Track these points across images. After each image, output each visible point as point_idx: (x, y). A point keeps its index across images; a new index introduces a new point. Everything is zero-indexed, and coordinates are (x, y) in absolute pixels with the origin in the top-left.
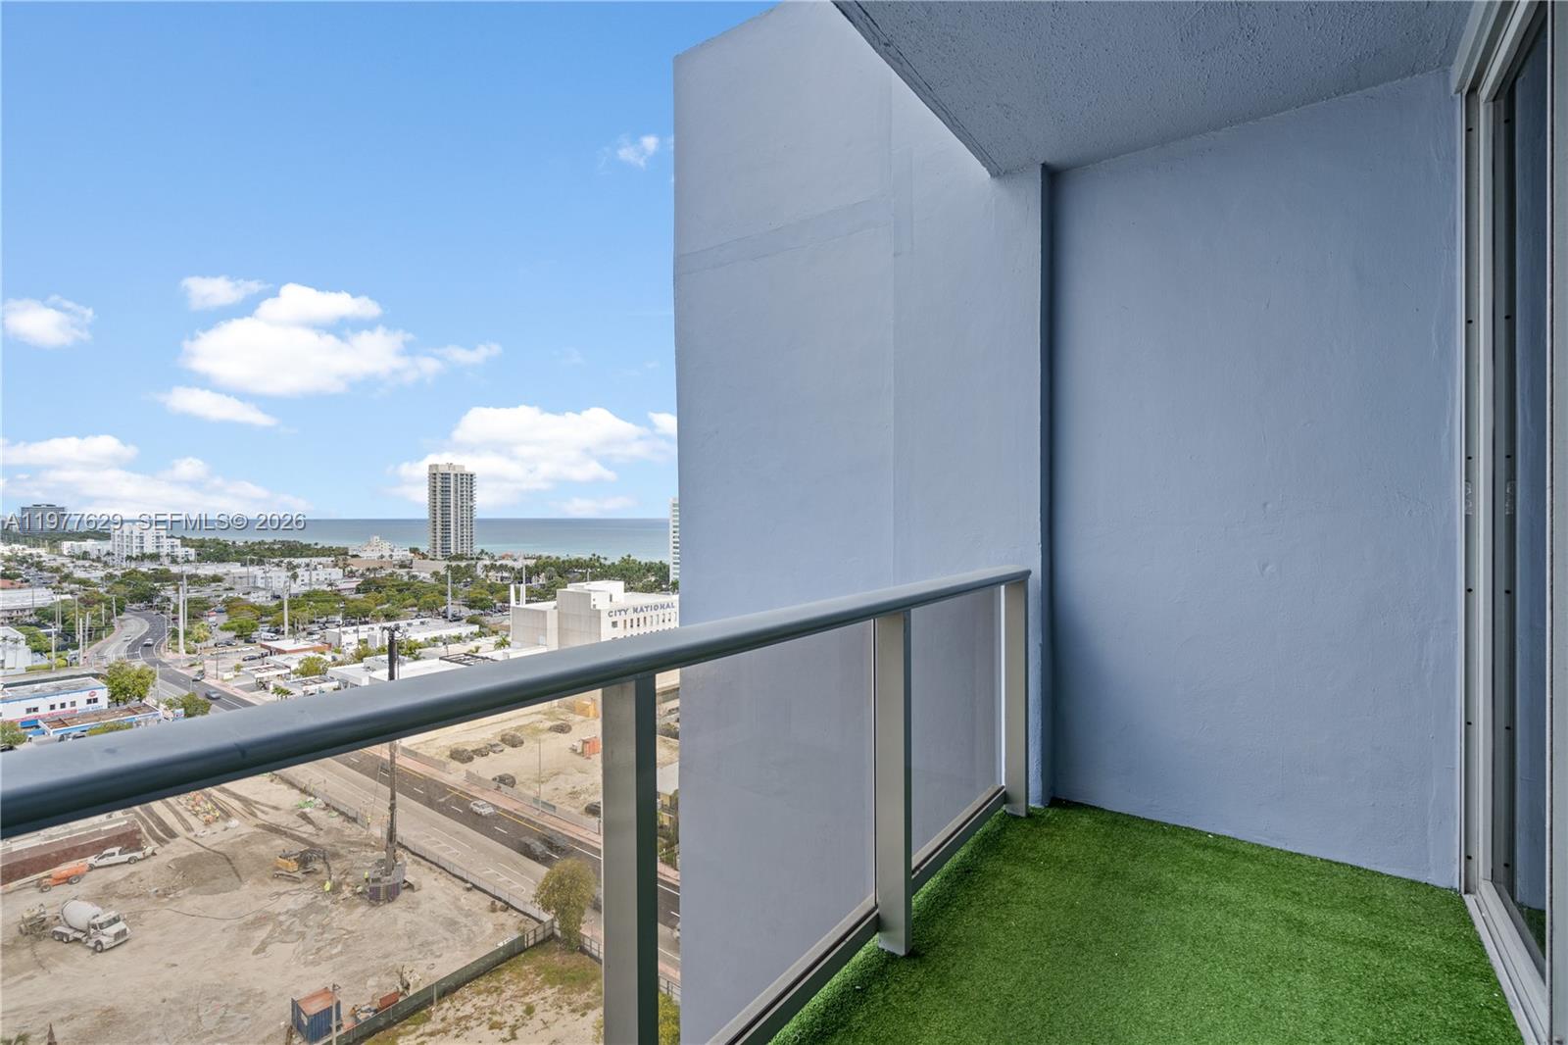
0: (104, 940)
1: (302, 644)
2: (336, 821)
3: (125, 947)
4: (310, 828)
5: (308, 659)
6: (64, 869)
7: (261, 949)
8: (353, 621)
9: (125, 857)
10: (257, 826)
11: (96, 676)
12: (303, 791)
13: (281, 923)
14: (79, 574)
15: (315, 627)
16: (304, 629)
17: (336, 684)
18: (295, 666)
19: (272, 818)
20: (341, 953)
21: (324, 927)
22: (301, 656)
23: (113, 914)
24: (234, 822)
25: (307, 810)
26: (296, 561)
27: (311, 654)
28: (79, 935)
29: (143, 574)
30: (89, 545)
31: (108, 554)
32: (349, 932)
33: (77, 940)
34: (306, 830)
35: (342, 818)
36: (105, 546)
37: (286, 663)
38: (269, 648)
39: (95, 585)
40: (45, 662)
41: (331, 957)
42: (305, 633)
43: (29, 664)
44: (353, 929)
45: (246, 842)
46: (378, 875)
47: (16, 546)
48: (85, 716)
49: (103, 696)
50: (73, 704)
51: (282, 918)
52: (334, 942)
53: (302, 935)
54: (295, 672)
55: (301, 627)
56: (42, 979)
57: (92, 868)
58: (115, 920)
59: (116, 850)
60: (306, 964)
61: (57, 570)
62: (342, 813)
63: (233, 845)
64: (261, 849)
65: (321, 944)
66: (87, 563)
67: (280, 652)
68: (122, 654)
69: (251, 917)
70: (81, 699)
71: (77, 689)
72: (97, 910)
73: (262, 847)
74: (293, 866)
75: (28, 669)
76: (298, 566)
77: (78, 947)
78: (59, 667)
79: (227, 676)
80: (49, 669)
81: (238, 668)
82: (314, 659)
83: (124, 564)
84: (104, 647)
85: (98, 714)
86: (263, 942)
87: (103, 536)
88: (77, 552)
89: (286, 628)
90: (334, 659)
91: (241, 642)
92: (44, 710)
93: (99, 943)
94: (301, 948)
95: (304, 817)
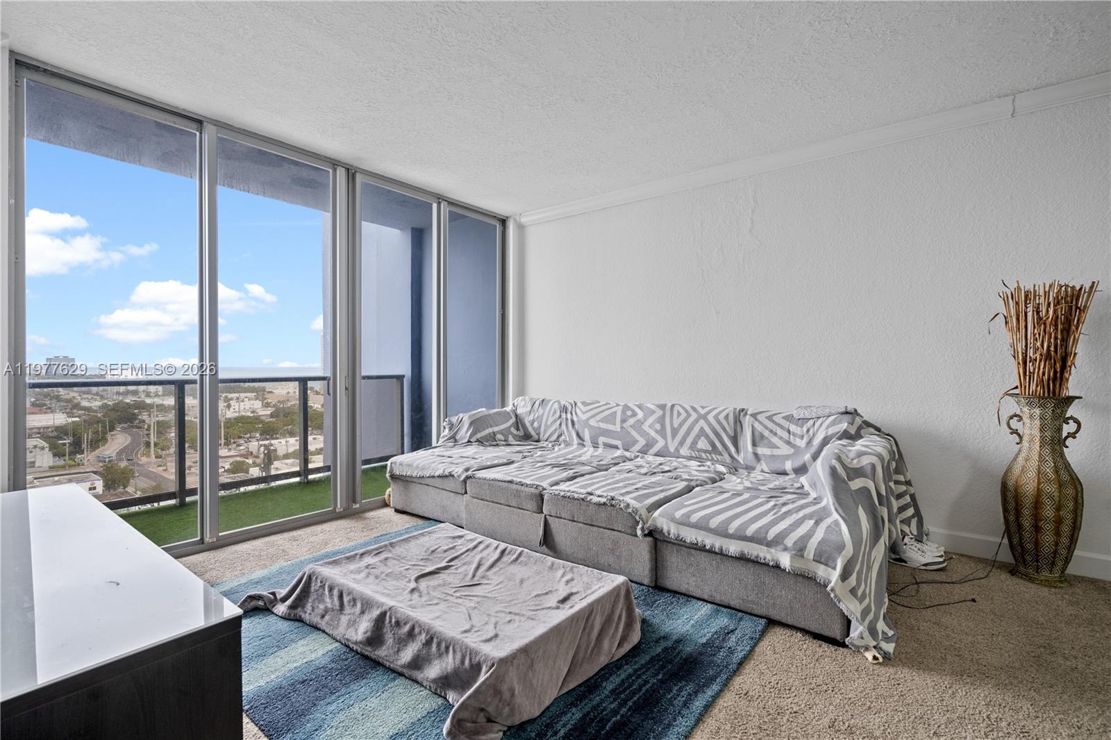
1: (232, 453)
5: (236, 462)
8: (268, 437)
11: (95, 473)
14: (84, 403)
15: (242, 441)
16: (234, 443)
18: (229, 467)
22: (231, 460)
26: (230, 396)
27: (238, 459)
29: (127, 403)
37: (222, 464)
39: (95, 411)
40: (61, 462)
42: (236, 445)
43: (51, 464)
49: (99, 485)
54: (229, 472)
55: (232, 441)
61: (68, 400)
66: (89, 396)
68: (114, 455)
71: (82, 481)
75: (51, 468)
76: (232, 399)
78: (70, 466)
80: (63, 467)
82: (240, 462)
83: (115, 397)
84: (101, 453)
89: (223, 441)
90: (254, 462)
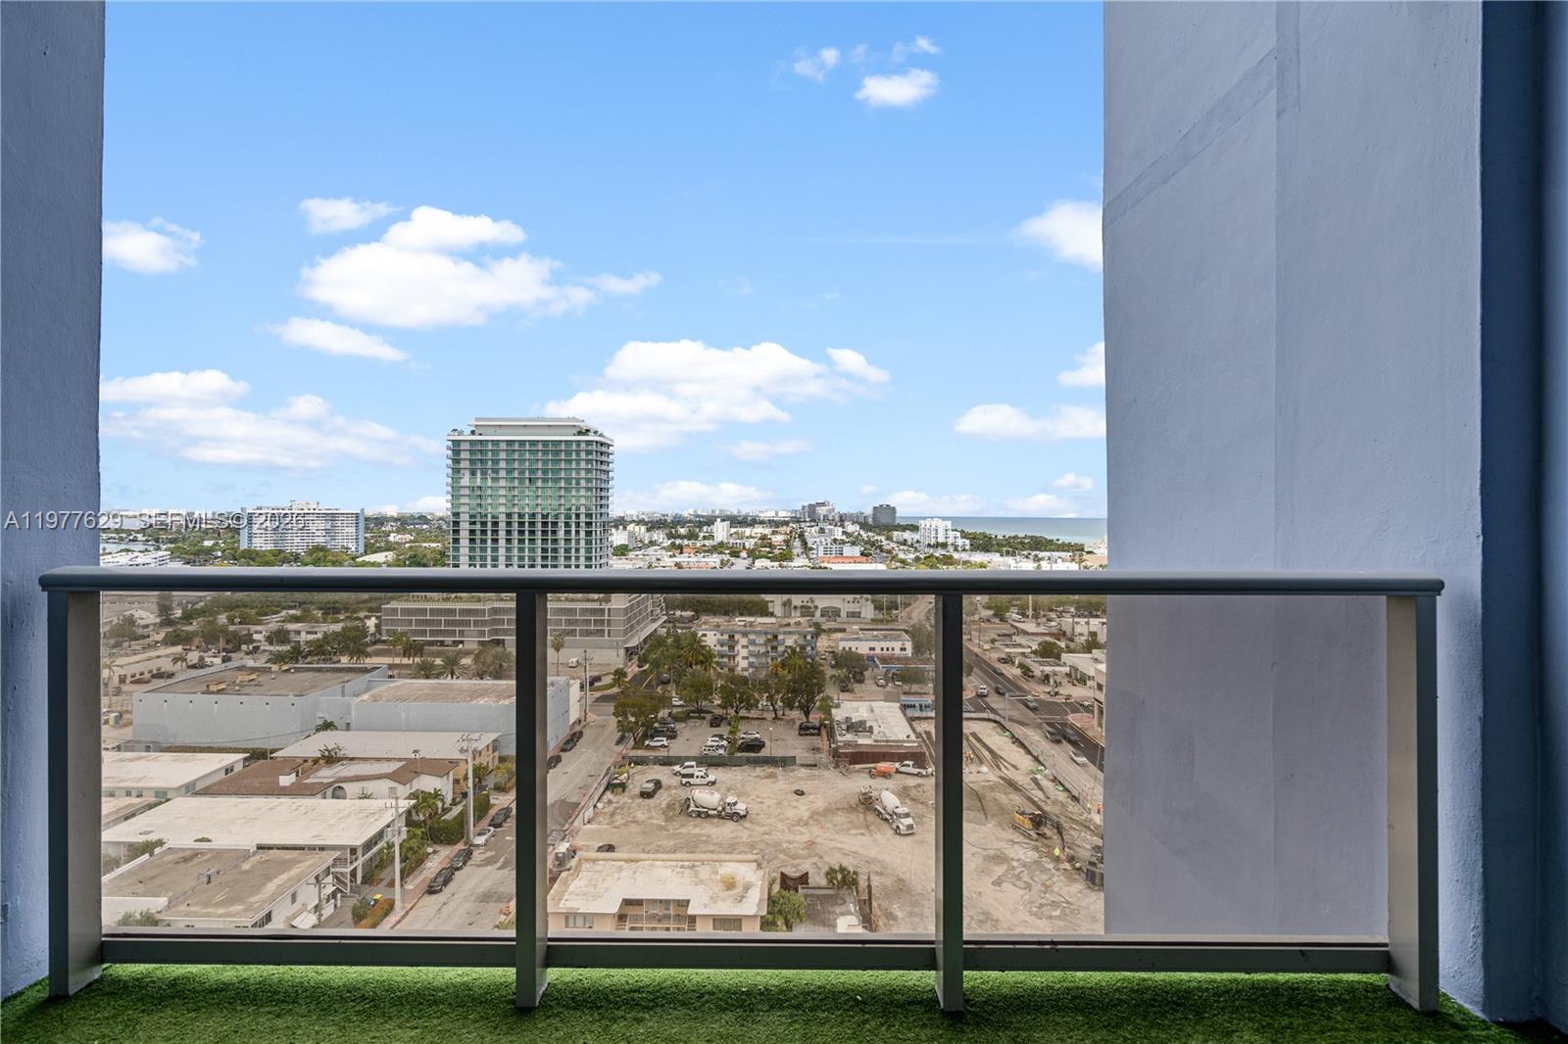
0: (901, 827)
1: (1041, 630)
2: (1062, 796)
3: (911, 838)
4: (1039, 794)
5: (1046, 642)
6: (883, 766)
7: (998, 883)
8: (1086, 613)
9: (916, 771)
10: (1001, 778)
11: (906, 631)
12: (1036, 759)
13: (1014, 868)
14: (901, 556)
15: (1053, 615)
16: (1044, 616)
17: (1067, 669)
18: (1035, 647)
19: (1011, 774)
20: (1056, 918)
21: (1047, 887)
22: (1040, 639)
23: (906, 810)
24: (984, 769)
25: (1038, 777)
26: (1041, 554)
27: (1048, 639)
28: (888, 817)
29: (937, 558)
30: (907, 535)
31: (918, 542)
32: (1068, 902)
33: (886, 820)
34: (1037, 795)
35: (1066, 794)
36: (916, 536)
37: (1028, 643)
38: (1016, 628)
39: (909, 564)
40: (880, 616)
41: (1050, 917)
42: (1044, 620)
43: (873, 617)
44: (1070, 900)
45: (992, 788)
46: (1094, 859)
47: (870, 534)
48: (899, 659)
49: (909, 645)
50: (893, 649)
51: (1015, 864)
52: (1054, 905)
53: (1028, 887)
54: (1034, 652)
55: (1042, 613)
56: (866, 839)
57: (897, 771)
58: (907, 815)
59: (911, 763)
60: (1031, 913)
61: (889, 552)
62: (1066, 790)
63: (984, 787)
64: (1003, 798)
65: (1044, 901)
66: (906, 548)
67: (1026, 633)
68: (922, 617)
69: (992, 852)
70: (897, 645)
71: (896, 639)
72: (898, 803)
73: (1004, 797)
74: (1028, 824)
75: (872, 620)
76: (1042, 559)
77: (885, 826)
78: (888, 621)
79: (987, 647)
80: (882, 621)
81: (993, 641)
82: (1050, 643)
83: (926, 550)
84: (911, 612)
85: (906, 659)
86: (999, 878)
87: (914, 528)
88: (901, 539)
89: (1030, 613)
90: (1067, 647)
91: (997, 621)
92: (878, 651)
93: (898, 827)
94: (1027, 897)
95: (1035, 781)
